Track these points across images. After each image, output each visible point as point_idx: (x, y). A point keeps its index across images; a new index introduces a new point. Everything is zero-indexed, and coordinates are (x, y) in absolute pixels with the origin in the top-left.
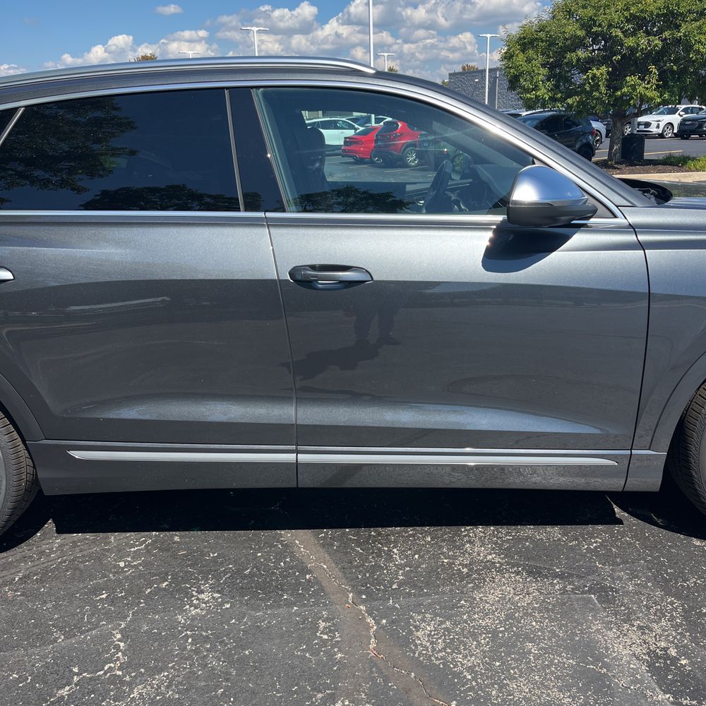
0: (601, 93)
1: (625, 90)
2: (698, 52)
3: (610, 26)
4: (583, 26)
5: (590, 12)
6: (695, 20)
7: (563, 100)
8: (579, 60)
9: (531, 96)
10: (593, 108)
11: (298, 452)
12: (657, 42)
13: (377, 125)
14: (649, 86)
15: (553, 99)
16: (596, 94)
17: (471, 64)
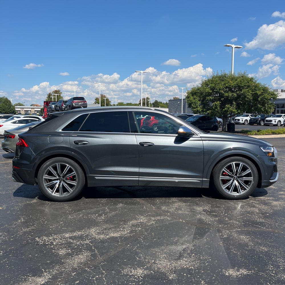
0: (218, 110)
1: (226, 109)
2: (248, 98)
3: (220, 90)
4: (211, 89)
5: (213, 85)
6: (247, 88)
7: (206, 111)
8: (210, 99)
9: (196, 110)
10: (216, 114)
11: (139, 178)
12: (235, 95)
13: (143, 117)
14: (233, 108)
15: (203, 111)
16: (216, 110)
17: (177, 97)
